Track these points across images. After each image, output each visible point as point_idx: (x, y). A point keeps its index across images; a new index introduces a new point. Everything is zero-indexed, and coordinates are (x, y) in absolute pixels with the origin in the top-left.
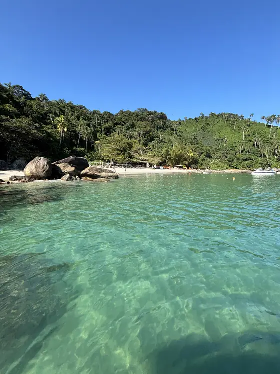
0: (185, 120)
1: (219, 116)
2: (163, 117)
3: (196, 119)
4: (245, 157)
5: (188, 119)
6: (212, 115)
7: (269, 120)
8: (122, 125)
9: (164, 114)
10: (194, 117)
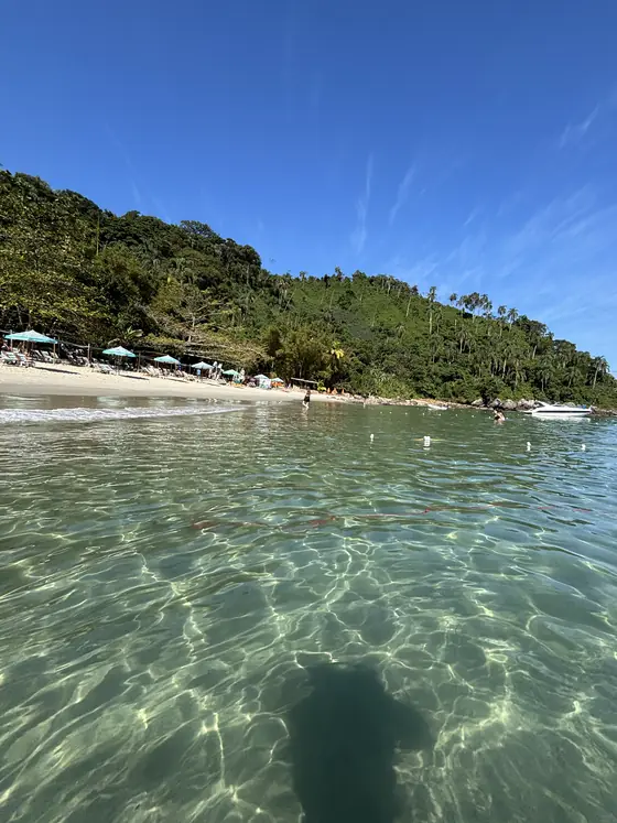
0: (301, 278)
1: (371, 281)
2: (250, 257)
3: (326, 278)
4: (446, 371)
5: (307, 276)
6: (359, 276)
7: (468, 301)
8: (129, 244)
9: (253, 252)
10: (320, 276)
